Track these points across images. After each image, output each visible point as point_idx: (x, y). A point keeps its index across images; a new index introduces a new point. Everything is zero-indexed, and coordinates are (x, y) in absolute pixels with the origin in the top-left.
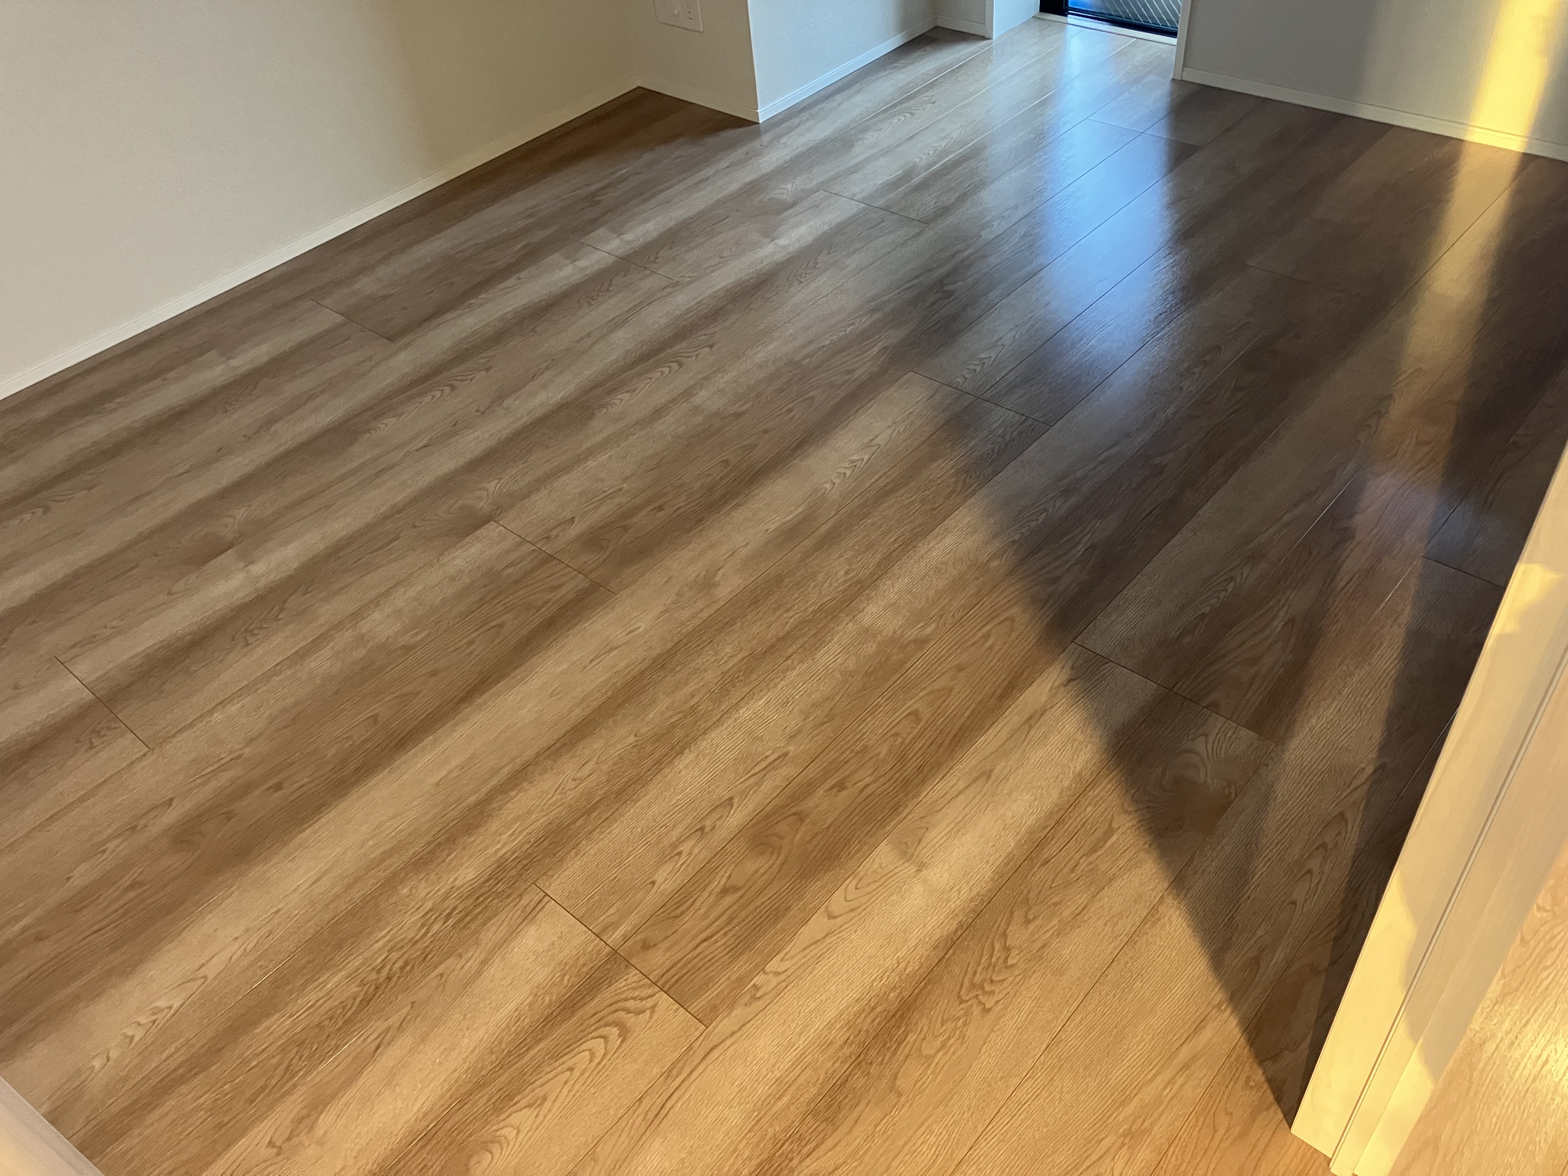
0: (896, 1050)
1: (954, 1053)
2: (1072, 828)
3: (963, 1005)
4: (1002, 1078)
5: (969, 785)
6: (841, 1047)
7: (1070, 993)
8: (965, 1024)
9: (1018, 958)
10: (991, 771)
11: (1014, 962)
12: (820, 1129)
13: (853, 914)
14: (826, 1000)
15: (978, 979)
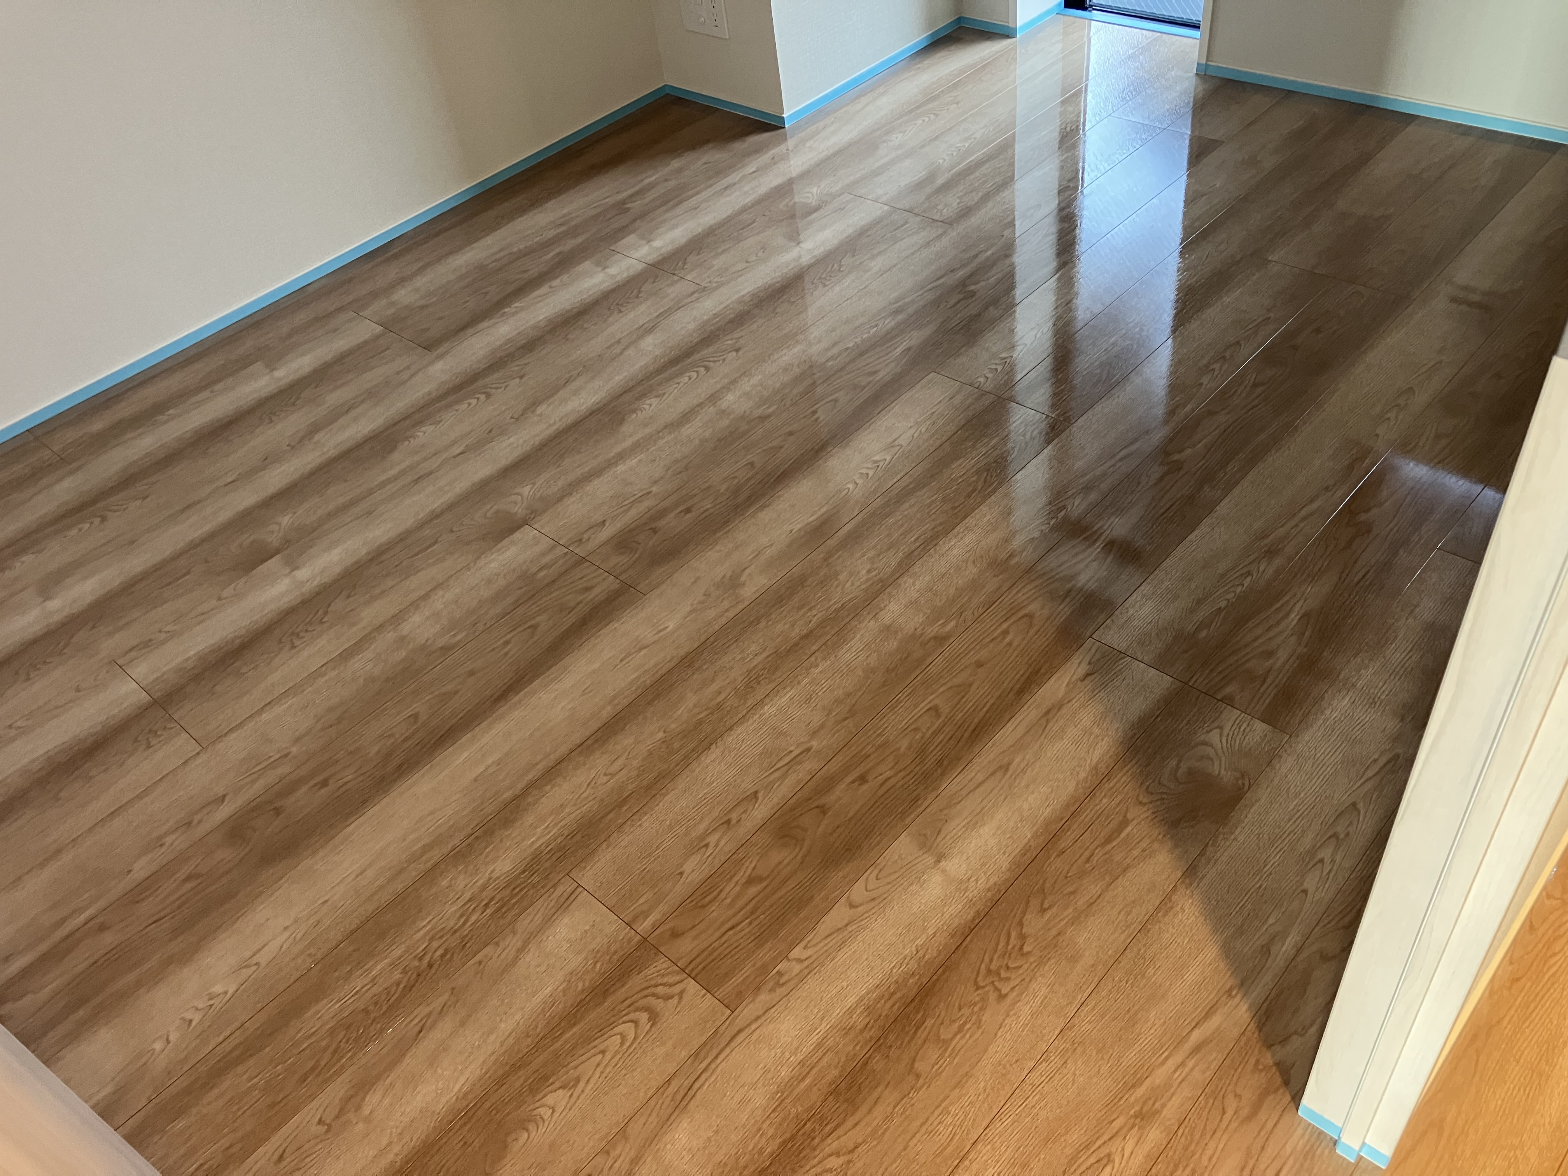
0: (915, 1033)
1: (971, 1037)
2: (1088, 819)
3: (979, 992)
4: (1017, 1061)
5: (988, 778)
6: (862, 1031)
7: (1084, 980)
8: (981, 1009)
9: (1033, 946)
10: (1009, 764)
11: (1029, 949)
12: (841, 1110)
13: (873, 904)
14: (848, 986)
15: (993, 967)
